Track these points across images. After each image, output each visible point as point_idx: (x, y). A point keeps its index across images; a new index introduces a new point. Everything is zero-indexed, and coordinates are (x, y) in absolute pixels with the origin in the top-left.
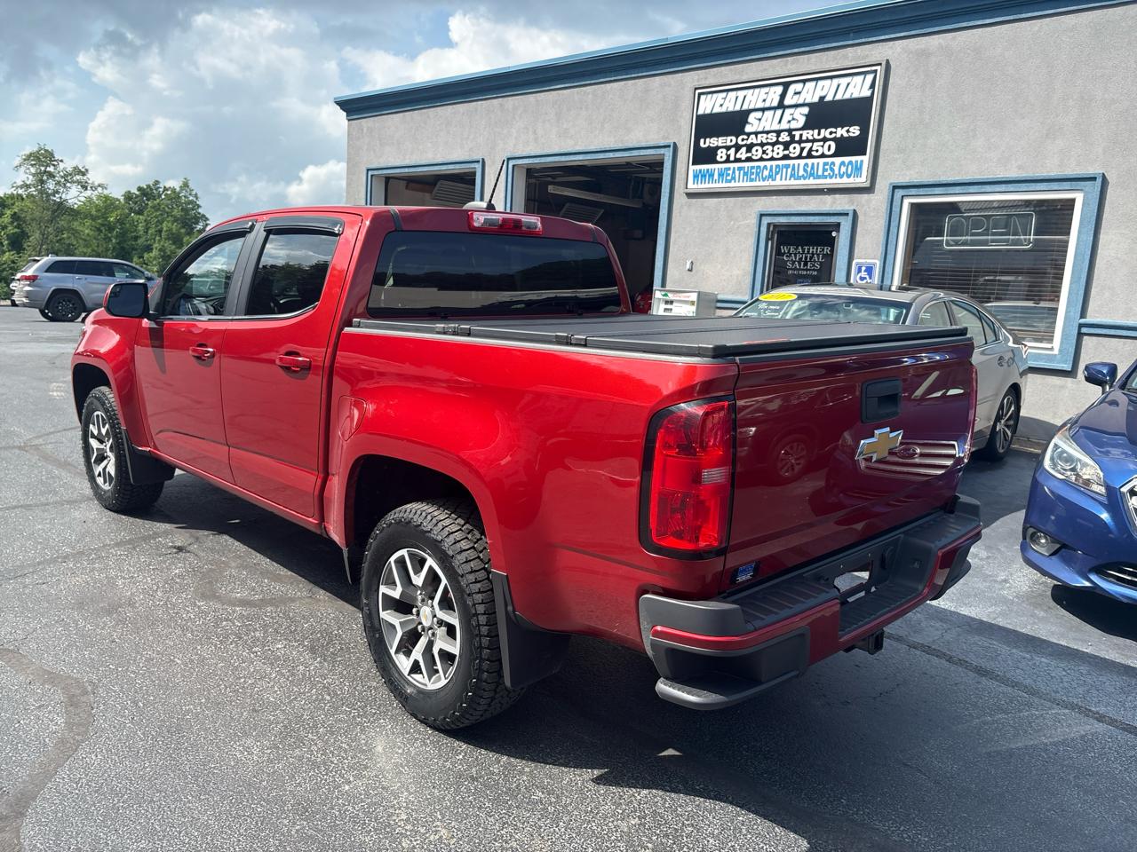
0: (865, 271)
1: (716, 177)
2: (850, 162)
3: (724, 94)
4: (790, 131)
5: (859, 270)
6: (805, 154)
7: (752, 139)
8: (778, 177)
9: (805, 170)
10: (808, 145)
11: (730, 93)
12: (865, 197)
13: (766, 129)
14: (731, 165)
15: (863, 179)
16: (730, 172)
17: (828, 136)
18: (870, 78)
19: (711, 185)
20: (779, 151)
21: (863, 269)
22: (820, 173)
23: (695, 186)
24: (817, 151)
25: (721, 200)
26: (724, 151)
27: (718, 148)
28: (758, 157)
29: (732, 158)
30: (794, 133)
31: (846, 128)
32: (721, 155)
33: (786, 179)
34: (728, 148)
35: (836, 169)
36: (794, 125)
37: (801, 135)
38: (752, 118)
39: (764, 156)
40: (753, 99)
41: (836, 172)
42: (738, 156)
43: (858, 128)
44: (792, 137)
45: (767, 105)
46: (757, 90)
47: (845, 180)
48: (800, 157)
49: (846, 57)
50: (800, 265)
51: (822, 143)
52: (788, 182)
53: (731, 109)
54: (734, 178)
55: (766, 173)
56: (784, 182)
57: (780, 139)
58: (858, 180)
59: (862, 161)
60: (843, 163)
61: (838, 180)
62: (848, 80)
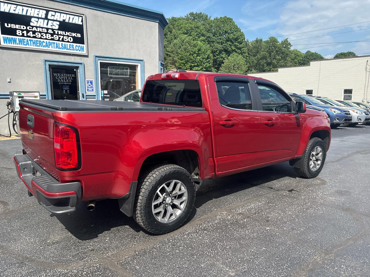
0: (90, 83)
1: (18, 42)
2: (79, 46)
3: (15, 6)
4: (53, 30)
5: (88, 83)
6: (61, 39)
7: (34, 29)
8: (51, 46)
9: (62, 46)
10: (62, 37)
11: (18, 7)
12: (86, 58)
13: (41, 26)
14: (26, 38)
15: (85, 52)
16: (26, 41)
17: (69, 35)
18: (81, 18)
19: (15, 45)
20: (49, 36)
21: (89, 82)
22: (68, 48)
23: (6, 44)
24: (66, 39)
25: (22, 52)
26: (21, 32)
27: (16, 29)
28: (40, 37)
29: (25, 35)
30: (54, 31)
31: (76, 34)
32: (19, 32)
33: (54, 48)
34: (22, 30)
35: (75, 47)
36: (54, 27)
37: (58, 32)
38: (33, 20)
39: (42, 37)
40: (32, 12)
41: (75, 48)
42: (29, 34)
43: (80, 34)
44: (54, 32)
45: (40, 16)
46: (33, 9)
47: (78, 52)
48: (59, 40)
49: (69, 8)
50: (63, 81)
51: (67, 37)
52: (55, 49)
53: (20, 13)
54: (28, 44)
55: (44, 44)
56: (53, 49)
57: (49, 32)
58: (83, 52)
59: (83, 46)
60: (76, 46)
61: (76, 51)
62: (73, 16)
